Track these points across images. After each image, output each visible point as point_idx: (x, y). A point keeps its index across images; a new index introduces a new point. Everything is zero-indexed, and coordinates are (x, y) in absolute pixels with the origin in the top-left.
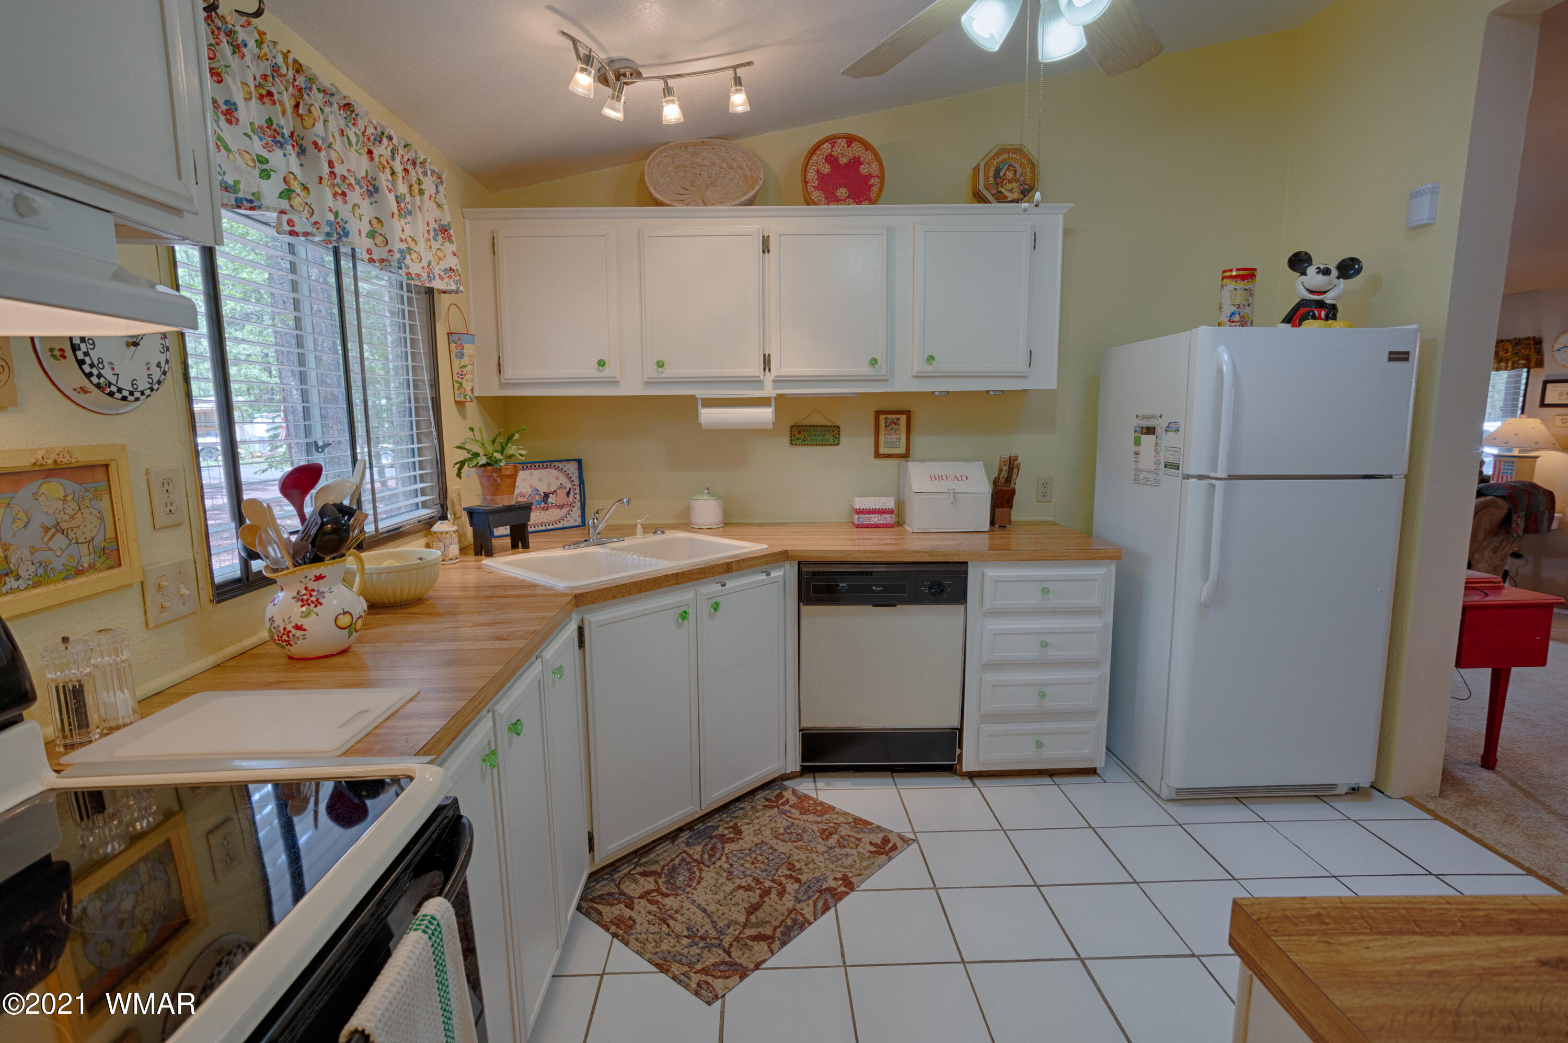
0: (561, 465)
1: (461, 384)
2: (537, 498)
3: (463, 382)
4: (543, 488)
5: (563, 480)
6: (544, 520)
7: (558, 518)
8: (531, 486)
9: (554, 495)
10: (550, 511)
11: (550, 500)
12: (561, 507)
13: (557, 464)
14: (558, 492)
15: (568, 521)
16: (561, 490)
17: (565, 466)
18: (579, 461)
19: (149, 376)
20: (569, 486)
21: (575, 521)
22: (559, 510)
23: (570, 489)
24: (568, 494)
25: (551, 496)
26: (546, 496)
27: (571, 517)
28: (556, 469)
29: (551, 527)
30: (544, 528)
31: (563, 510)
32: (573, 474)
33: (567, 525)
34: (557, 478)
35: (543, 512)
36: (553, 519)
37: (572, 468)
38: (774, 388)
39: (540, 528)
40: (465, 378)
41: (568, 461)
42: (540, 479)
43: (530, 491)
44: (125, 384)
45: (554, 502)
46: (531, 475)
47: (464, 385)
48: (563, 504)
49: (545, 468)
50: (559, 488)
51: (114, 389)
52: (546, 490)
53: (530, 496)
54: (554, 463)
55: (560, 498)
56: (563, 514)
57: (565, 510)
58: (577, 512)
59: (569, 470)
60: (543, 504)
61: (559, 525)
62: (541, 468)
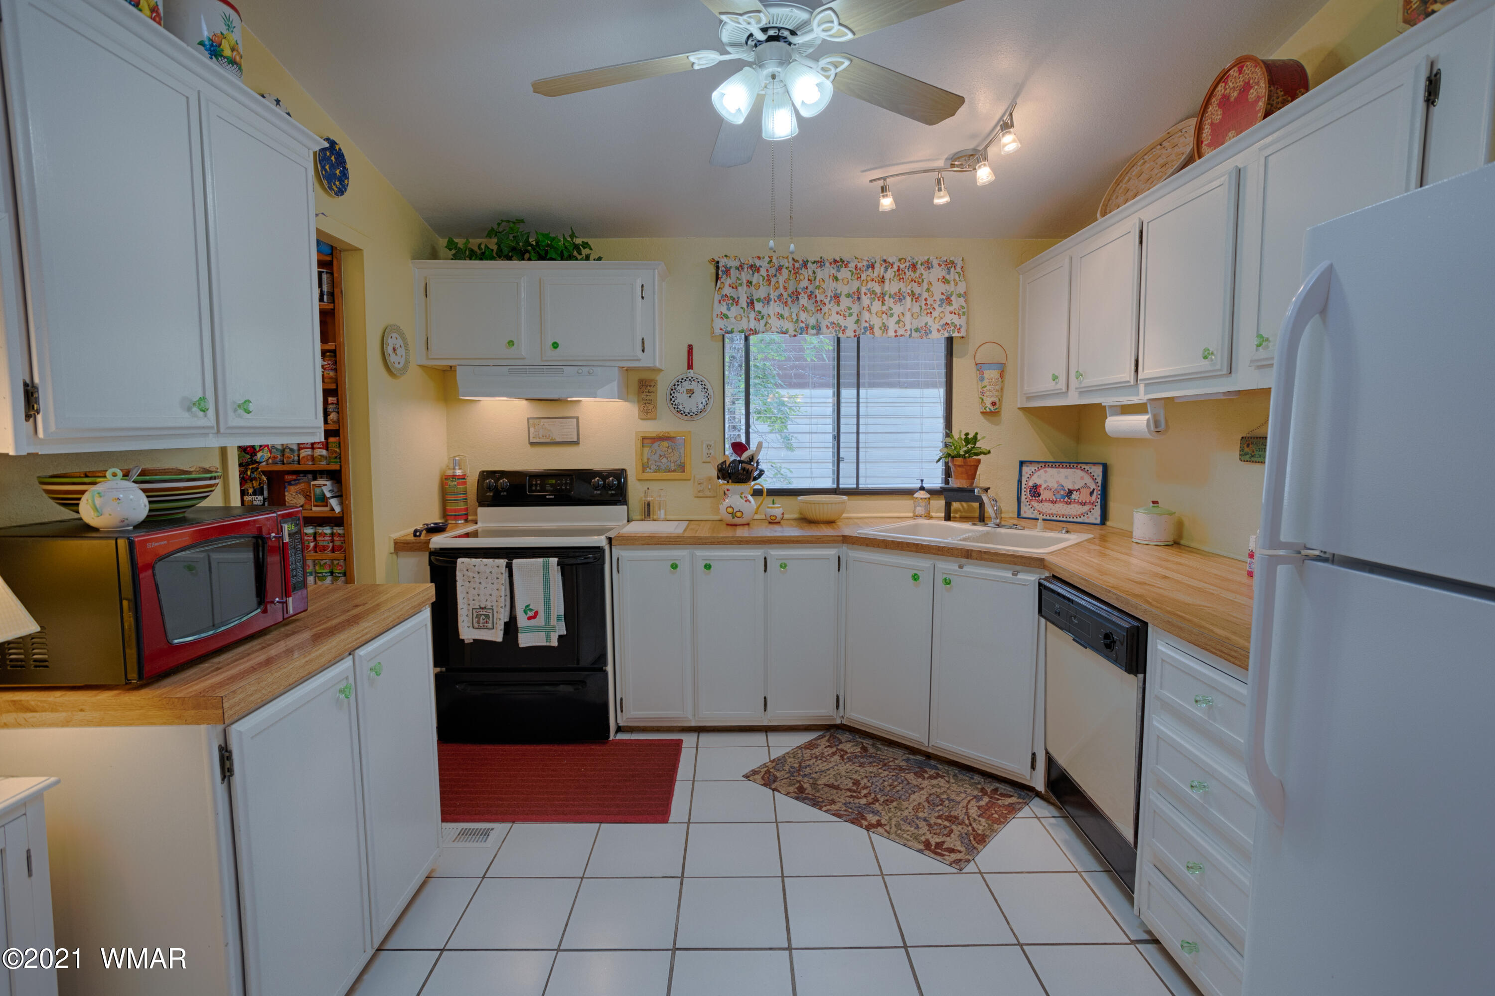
0: (1087, 468)
1: (983, 399)
2: (1062, 492)
3: (984, 398)
4: (1069, 486)
5: (1088, 480)
6: (1066, 513)
7: (1079, 513)
8: (1058, 482)
9: (1078, 493)
10: (1072, 506)
11: (1073, 496)
12: (1083, 504)
13: (1083, 466)
14: (1081, 490)
15: (1088, 518)
16: (1085, 489)
17: (1090, 468)
18: (1105, 468)
19: (697, 407)
20: (1093, 486)
21: (1096, 519)
22: (1080, 506)
23: (1094, 489)
24: (1092, 493)
25: (1074, 492)
26: (1070, 492)
27: (1092, 515)
28: (1082, 470)
29: (1071, 520)
30: (1064, 519)
31: (1084, 507)
32: (1098, 476)
33: (1087, 521)
34: (1082, 478)
35: (1066, 506)
36: (1074, 513)
37: (1098, 471)
38: (1146, 393)
39: (1061, 519)
40: (985, 395)
41: (1094, 464)
42: (1066, 477)
43: (1056, 486)
44: (687, 411)
45: (1077, 498)
46: (1059, 473)
47: (985, 401)
48: (1086, 502)
49: (1071, 468)
50: (1083, 487)
51: (682, 412)
52: (1071, 487)
53: (1056, 490)
54: (1080, 465)
55: (1084, 496)
56: (1084, 511)
57: (1087, 508)
58: (1097, 511)
59: (1094, 472)
60: (1067, 498)
61: (1079, 520)
62: (1068, 468)
